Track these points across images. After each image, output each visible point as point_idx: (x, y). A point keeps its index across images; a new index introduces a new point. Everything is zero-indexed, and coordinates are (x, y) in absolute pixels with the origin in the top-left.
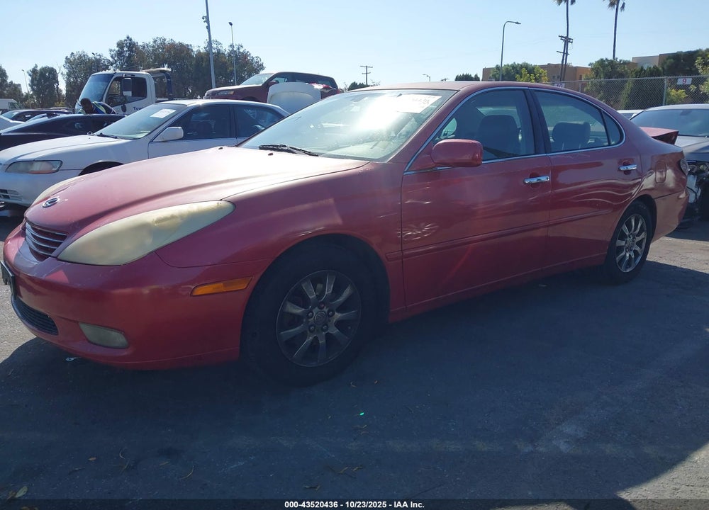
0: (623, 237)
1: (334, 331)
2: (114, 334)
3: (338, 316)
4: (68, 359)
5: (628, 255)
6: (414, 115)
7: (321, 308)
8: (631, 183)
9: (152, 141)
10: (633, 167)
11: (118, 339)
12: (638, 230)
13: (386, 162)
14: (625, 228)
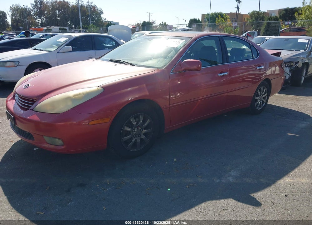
0: (258, 95)
1: (143, 137)
2: (58, 140)
3: (144, 131)
4: (34, 149)
5: (260, 103)
6: (174, 48)
7: (138, 128)
8: (262, 73)
9: (58, 52)
10: (262, 67)
11: (59, 142)
12: (264, 93)
13: (163, 69)
14: (259, 92)
